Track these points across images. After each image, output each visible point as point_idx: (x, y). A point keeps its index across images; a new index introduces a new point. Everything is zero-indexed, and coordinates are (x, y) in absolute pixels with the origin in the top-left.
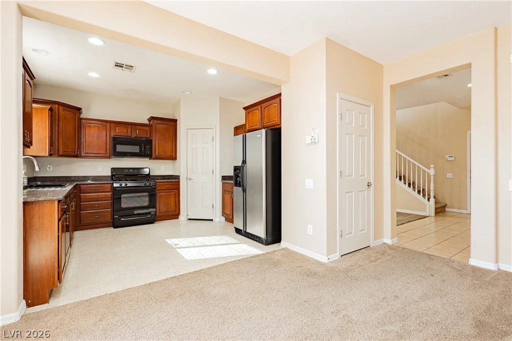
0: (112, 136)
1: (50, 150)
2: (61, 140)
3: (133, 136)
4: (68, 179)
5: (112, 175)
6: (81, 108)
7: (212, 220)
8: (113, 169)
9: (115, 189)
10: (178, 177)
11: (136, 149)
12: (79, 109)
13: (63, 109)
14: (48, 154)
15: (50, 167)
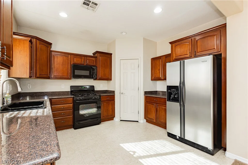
0: (72, 63)
1: (30, 73)
2: (38, 66)
3: (85, 64)
4: (42, 94)
5: (71, 91)
6: (52, 44)
7: (138, 121)
8: (71, 87)
9: (75, 102)
10: (113, 92)
11: (87, 73)
12: (51, 44)
13: (40, 42)
14: (28, 77)
15: (29, 86)
